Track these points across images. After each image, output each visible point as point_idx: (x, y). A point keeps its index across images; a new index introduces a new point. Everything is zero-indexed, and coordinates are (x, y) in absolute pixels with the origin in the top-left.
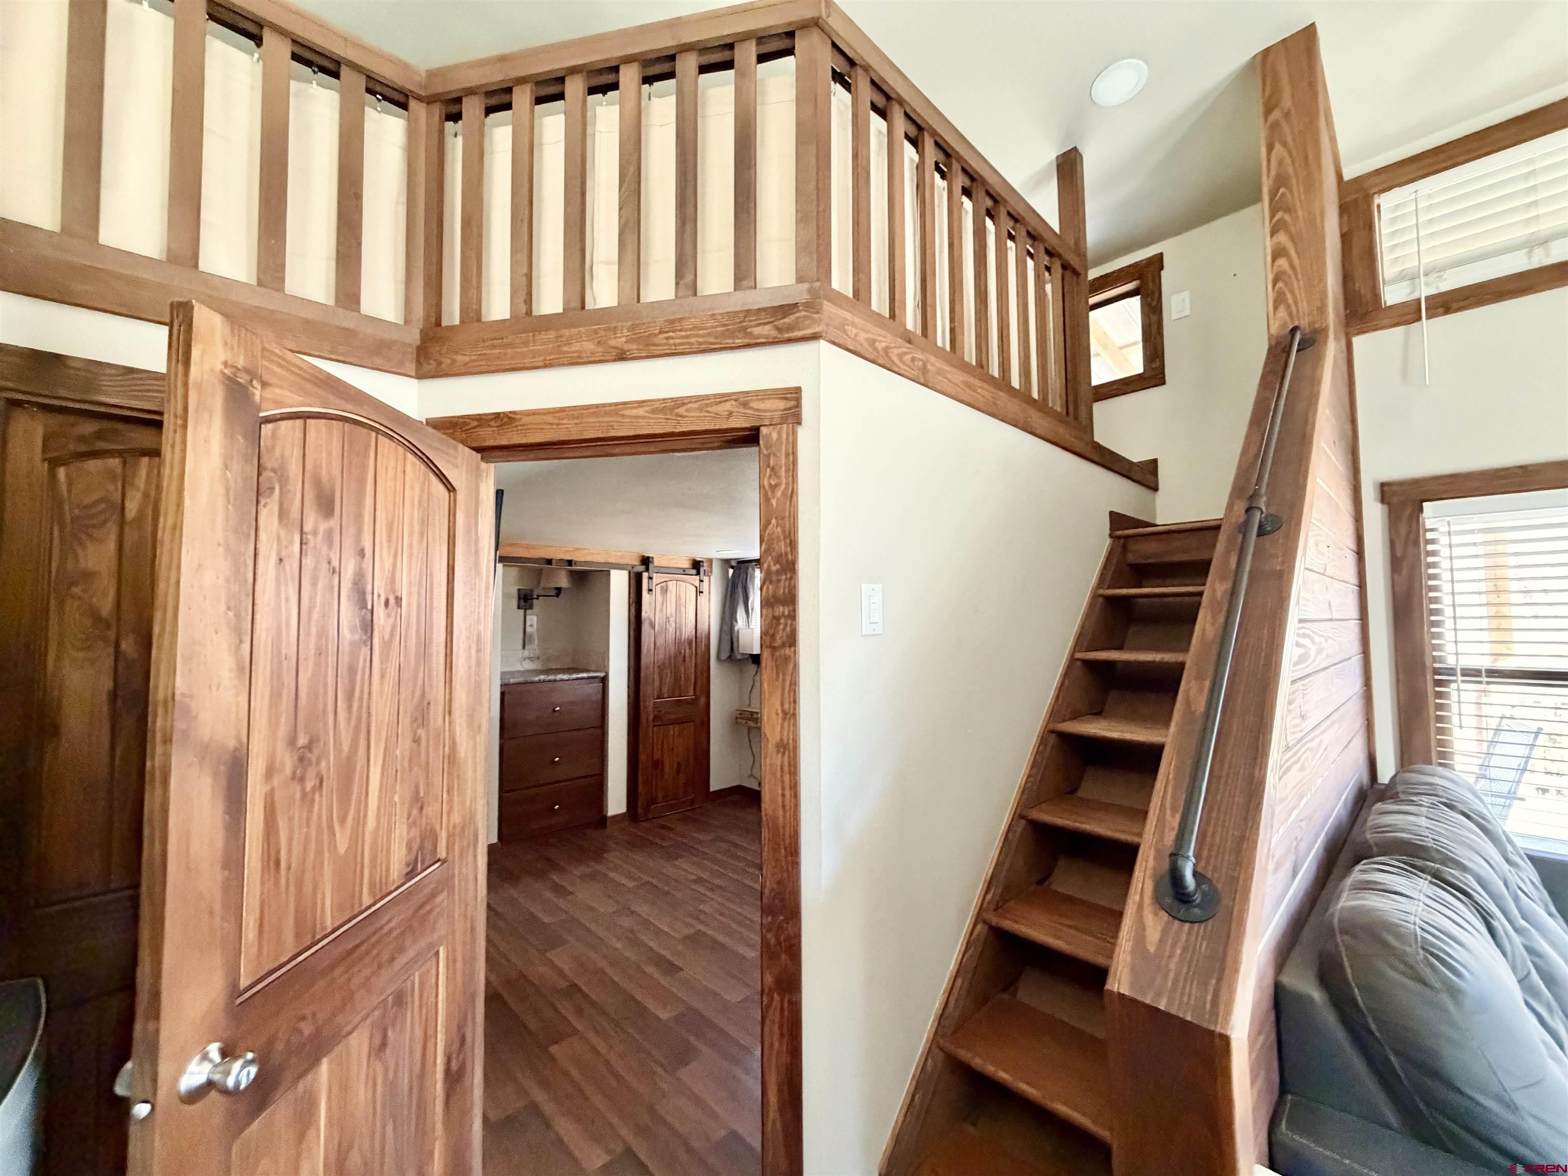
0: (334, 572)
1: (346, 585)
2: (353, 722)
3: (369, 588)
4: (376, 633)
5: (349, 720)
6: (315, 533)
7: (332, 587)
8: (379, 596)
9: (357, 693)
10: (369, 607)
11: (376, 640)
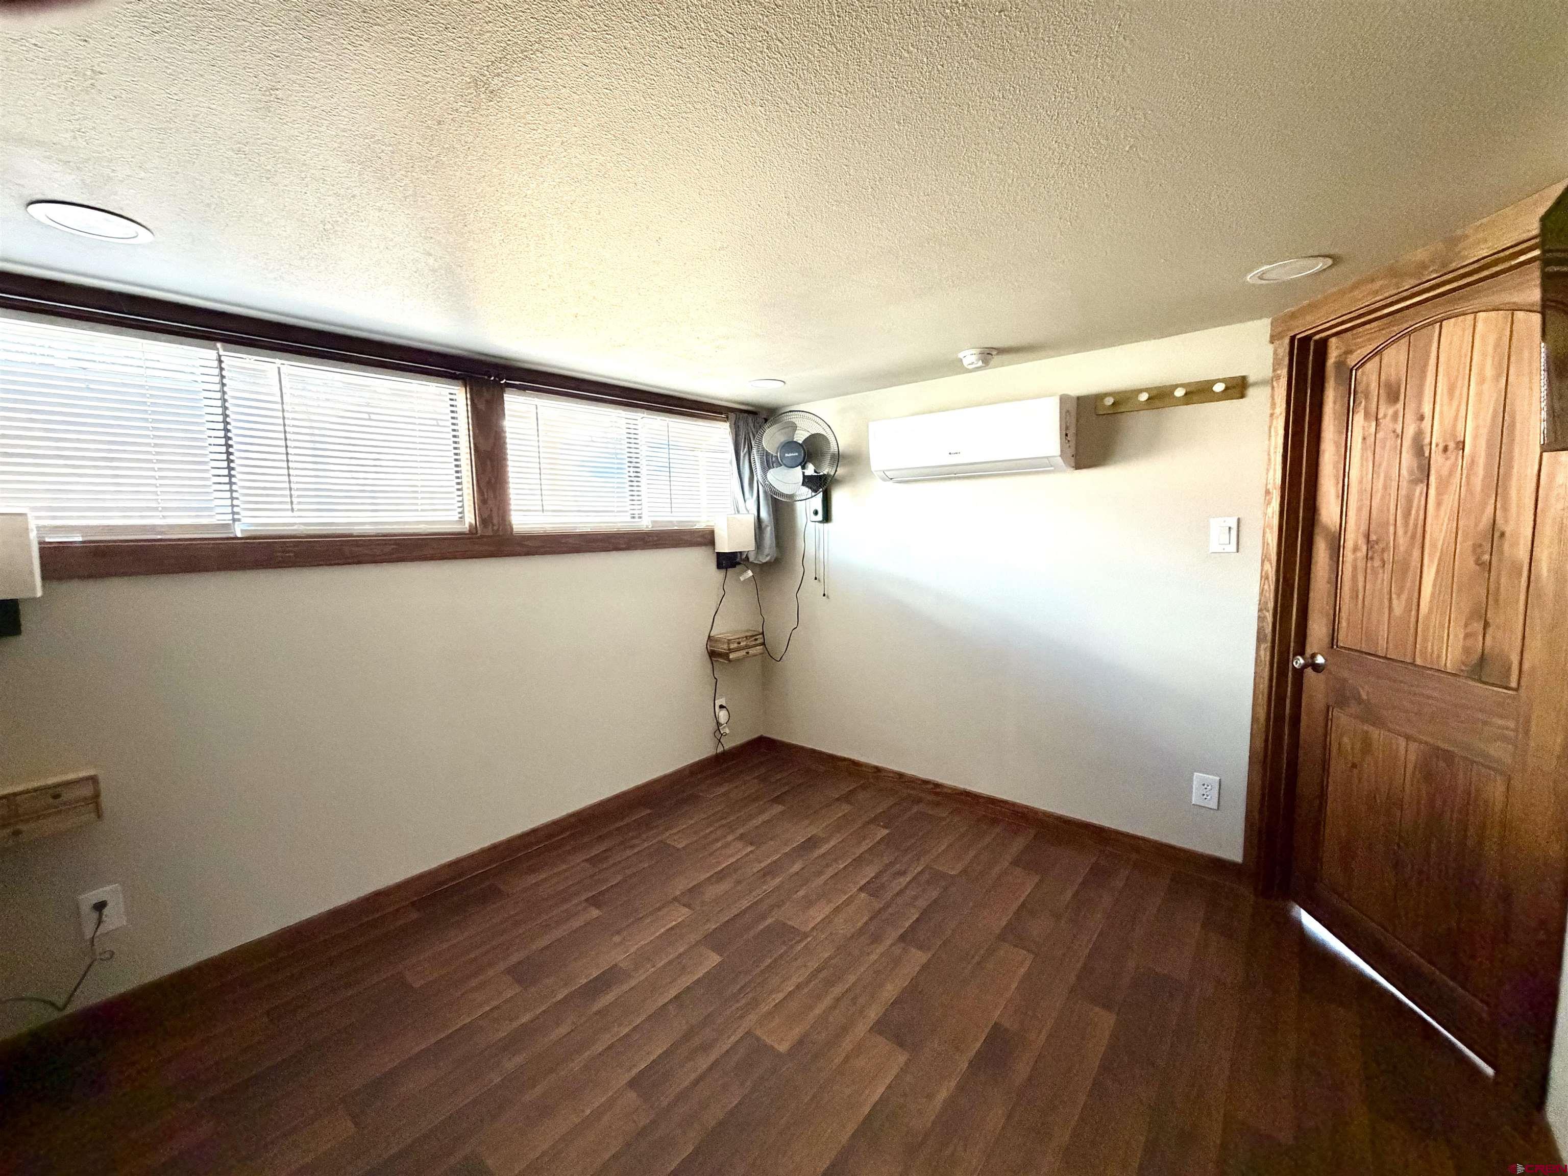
0: (1398, 436)
1: (1407, 442)
2: (1409, 534)
3: (1427, 441)
4: (1433, 472)
5: (1406, 533)
6: (1385, 416)
7: (1396, 447)
8: (1437, 445)
9: (1413, 512)
10: (1427, 454)
11: (1433, 478)
